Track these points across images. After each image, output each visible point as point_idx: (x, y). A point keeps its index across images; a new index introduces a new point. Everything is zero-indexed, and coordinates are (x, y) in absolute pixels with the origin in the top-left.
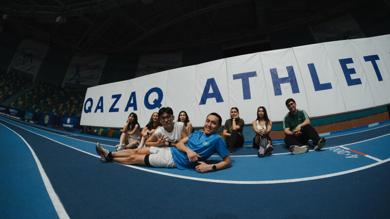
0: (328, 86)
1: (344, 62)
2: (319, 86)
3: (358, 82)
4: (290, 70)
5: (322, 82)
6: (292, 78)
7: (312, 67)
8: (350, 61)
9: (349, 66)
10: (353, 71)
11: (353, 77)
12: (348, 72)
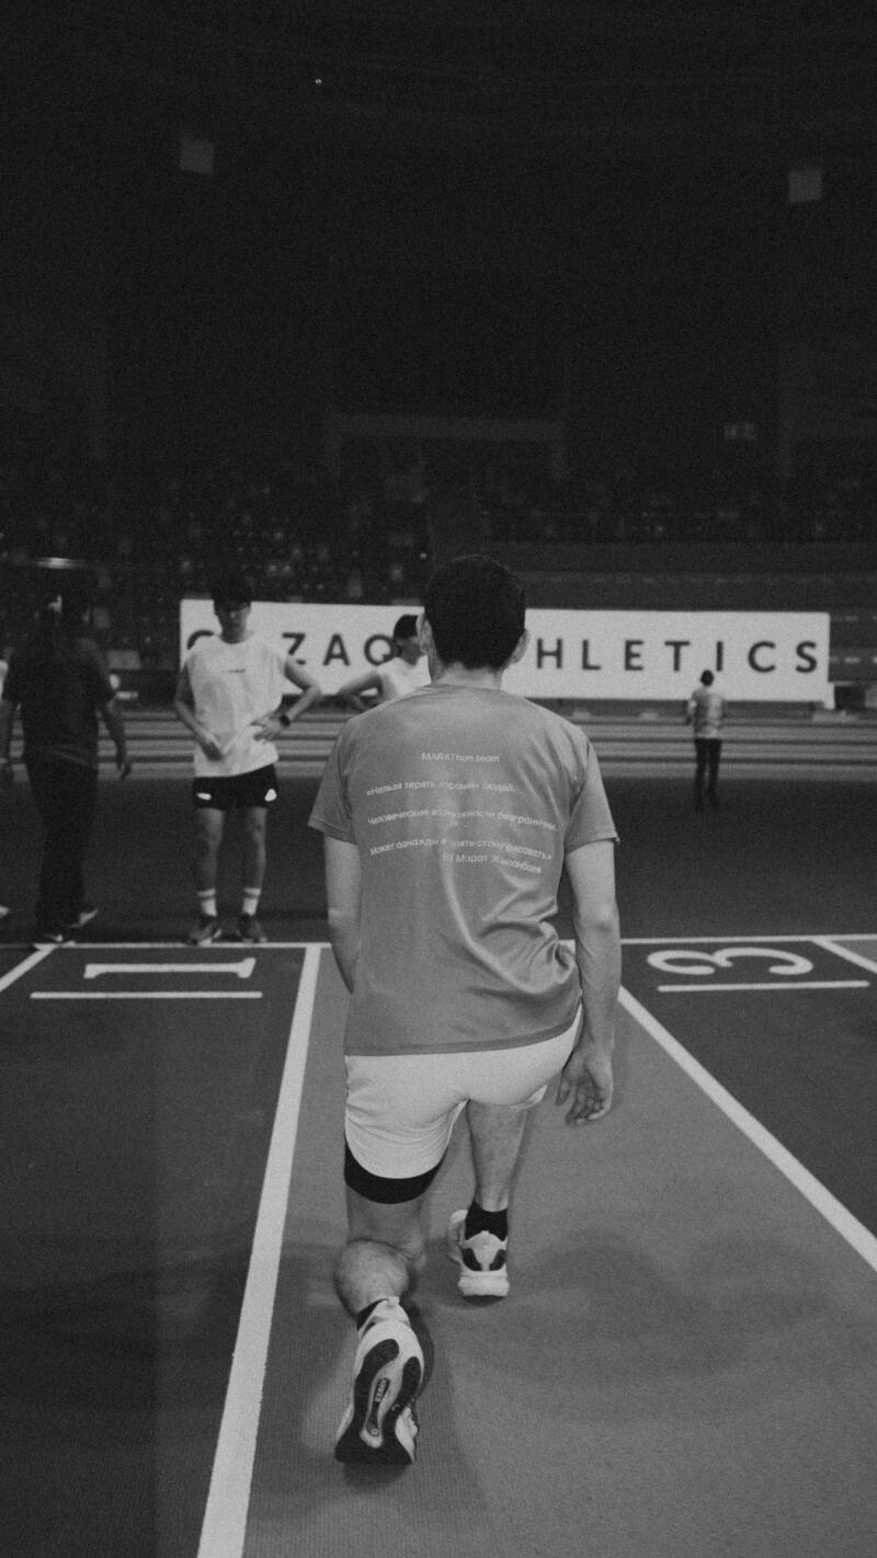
0: (597, 668)
1: (629, 644)
2: (586, 666)
3: (639, 668)
4: (559, 643)
5: (592, 661)
6: (558, 654)
7: (585, 644)
8: (639, 643)
9: (635, 649)
10: (637, 655)
11: (635, 662)
12: (629, 655)
